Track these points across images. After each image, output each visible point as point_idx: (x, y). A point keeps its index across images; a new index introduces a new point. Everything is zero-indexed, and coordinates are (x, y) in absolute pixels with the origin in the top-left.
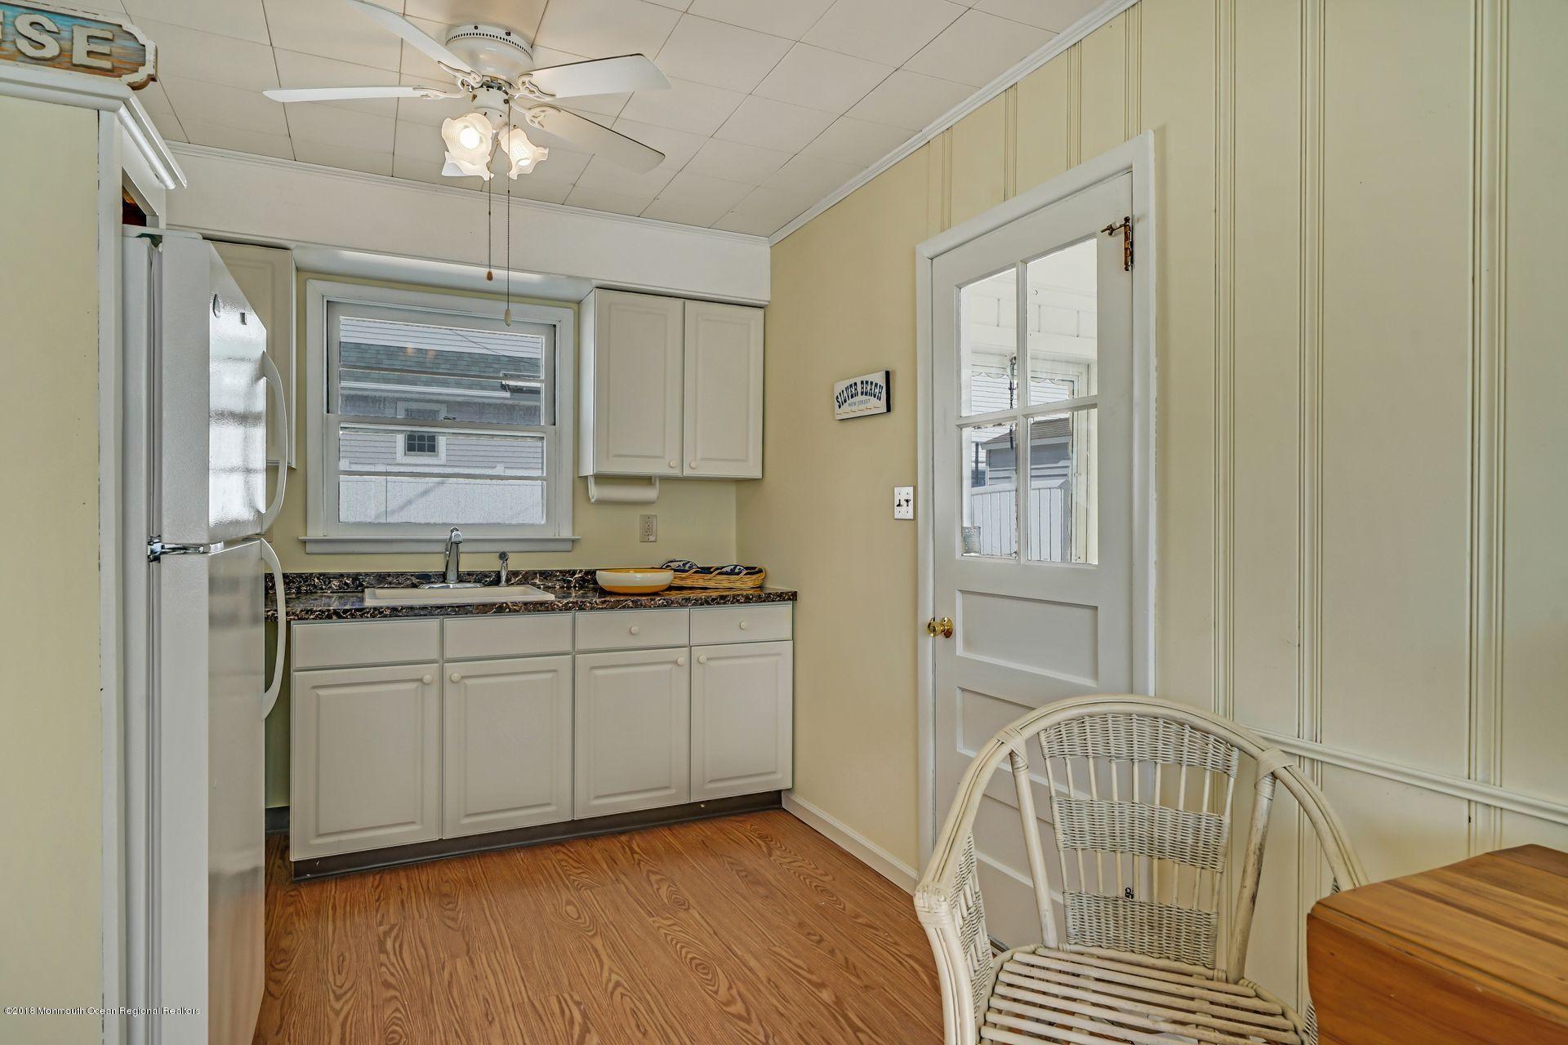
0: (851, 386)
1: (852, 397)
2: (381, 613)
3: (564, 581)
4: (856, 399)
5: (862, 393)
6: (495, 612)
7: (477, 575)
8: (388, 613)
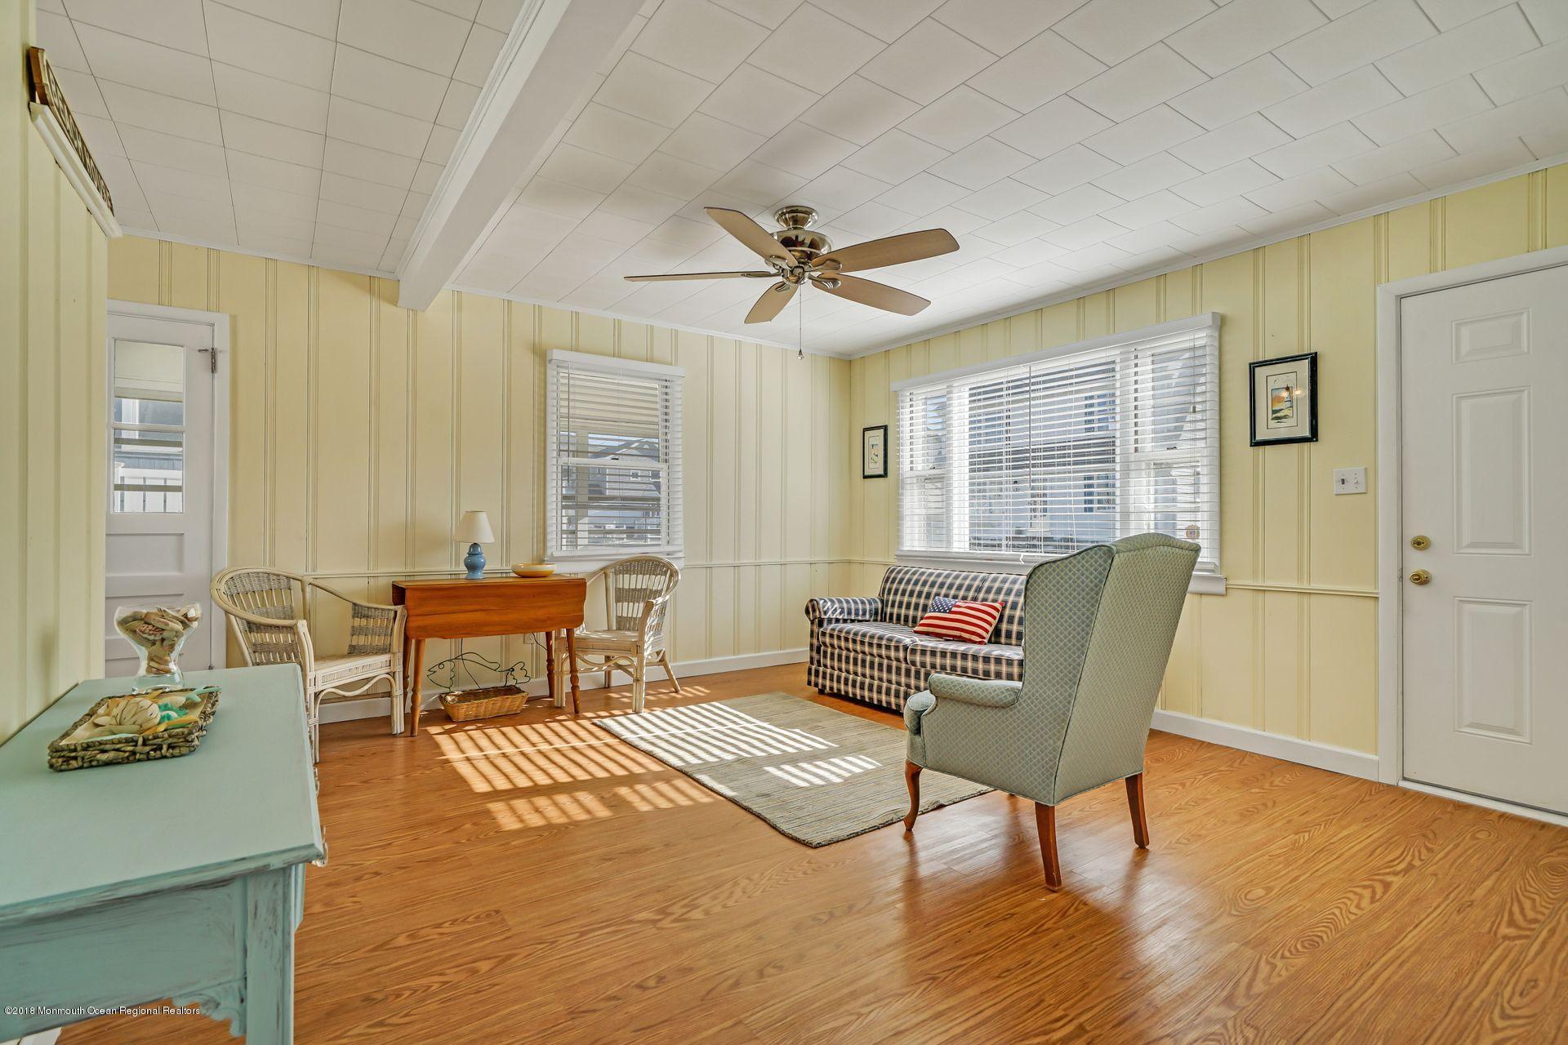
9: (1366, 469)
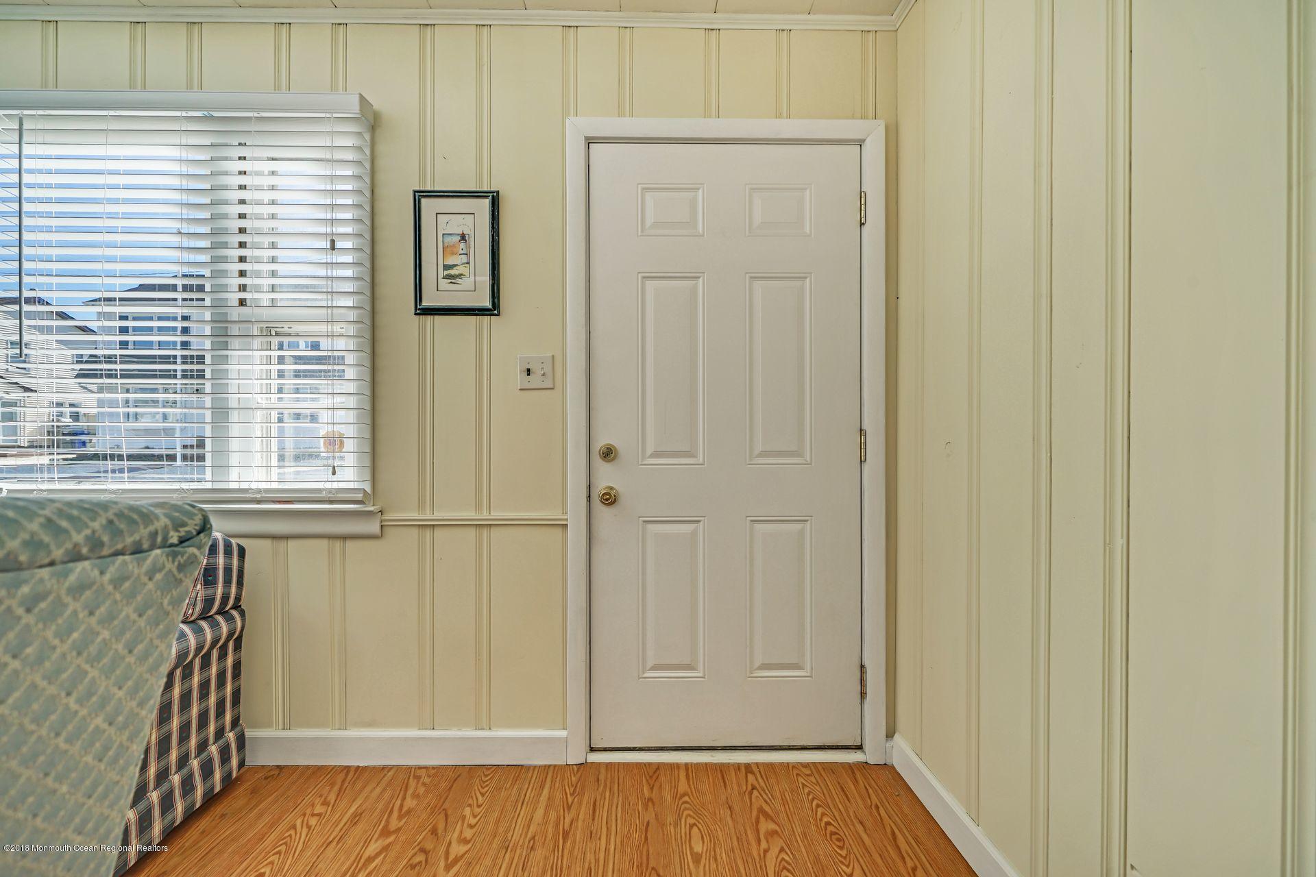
9: (553, 356)
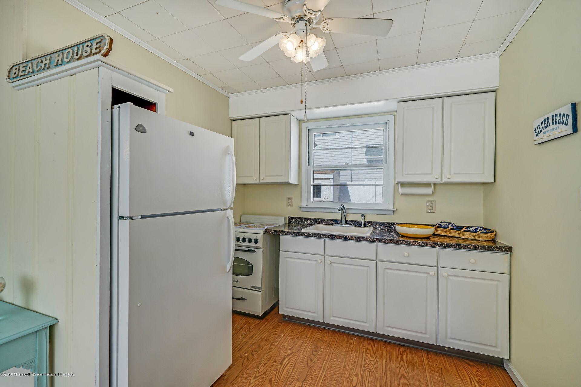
0: (545, 120)
1: (546, 127)
2: (305, 235)
3: (389, 227)
4: (548, 128)
5: (553, 124)
6: (343, 239)
7: (354, 222)
8: (306, 235)
